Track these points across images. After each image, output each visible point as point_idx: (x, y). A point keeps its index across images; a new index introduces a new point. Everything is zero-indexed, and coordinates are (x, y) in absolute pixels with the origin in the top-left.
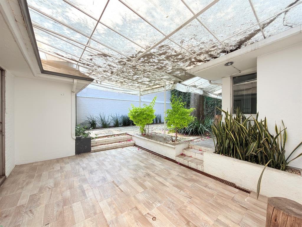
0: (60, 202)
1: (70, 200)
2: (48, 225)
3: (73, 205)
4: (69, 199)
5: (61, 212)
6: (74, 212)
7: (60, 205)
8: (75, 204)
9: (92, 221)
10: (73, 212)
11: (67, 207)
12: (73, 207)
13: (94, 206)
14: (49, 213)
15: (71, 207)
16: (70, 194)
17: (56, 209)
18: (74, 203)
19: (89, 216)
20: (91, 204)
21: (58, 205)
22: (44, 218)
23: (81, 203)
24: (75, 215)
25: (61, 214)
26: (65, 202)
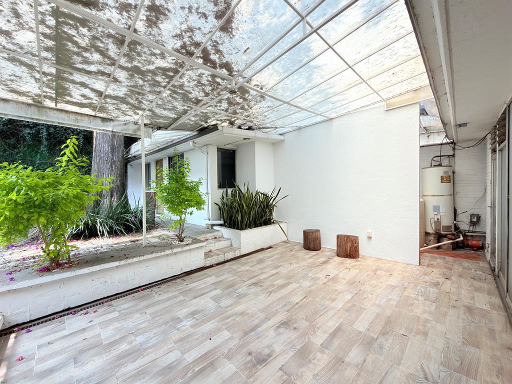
0: (376, 349)
1: (362, 340)
2: (404, 334)
3: (364, 331)
4: (362, 342)
5: (383, 335)
6: (370, 322)
7: (378, 345)
8: (361, 329)
9: (363, 304)
10: (371, 324)
11: (372, 335)
12: (366, 327)
13: (347, 311)
14: (398, 346)
15: (369, 330)
16: (352, 350)
17: (387, 345)
18: (360, 332)
19: (361, 308)
20: (347, 314)
21: (380, 348)
22: (407, 346)
23: (353, 324)
24: (372, 320)
25: (384, 333)
26: (368, 343)
